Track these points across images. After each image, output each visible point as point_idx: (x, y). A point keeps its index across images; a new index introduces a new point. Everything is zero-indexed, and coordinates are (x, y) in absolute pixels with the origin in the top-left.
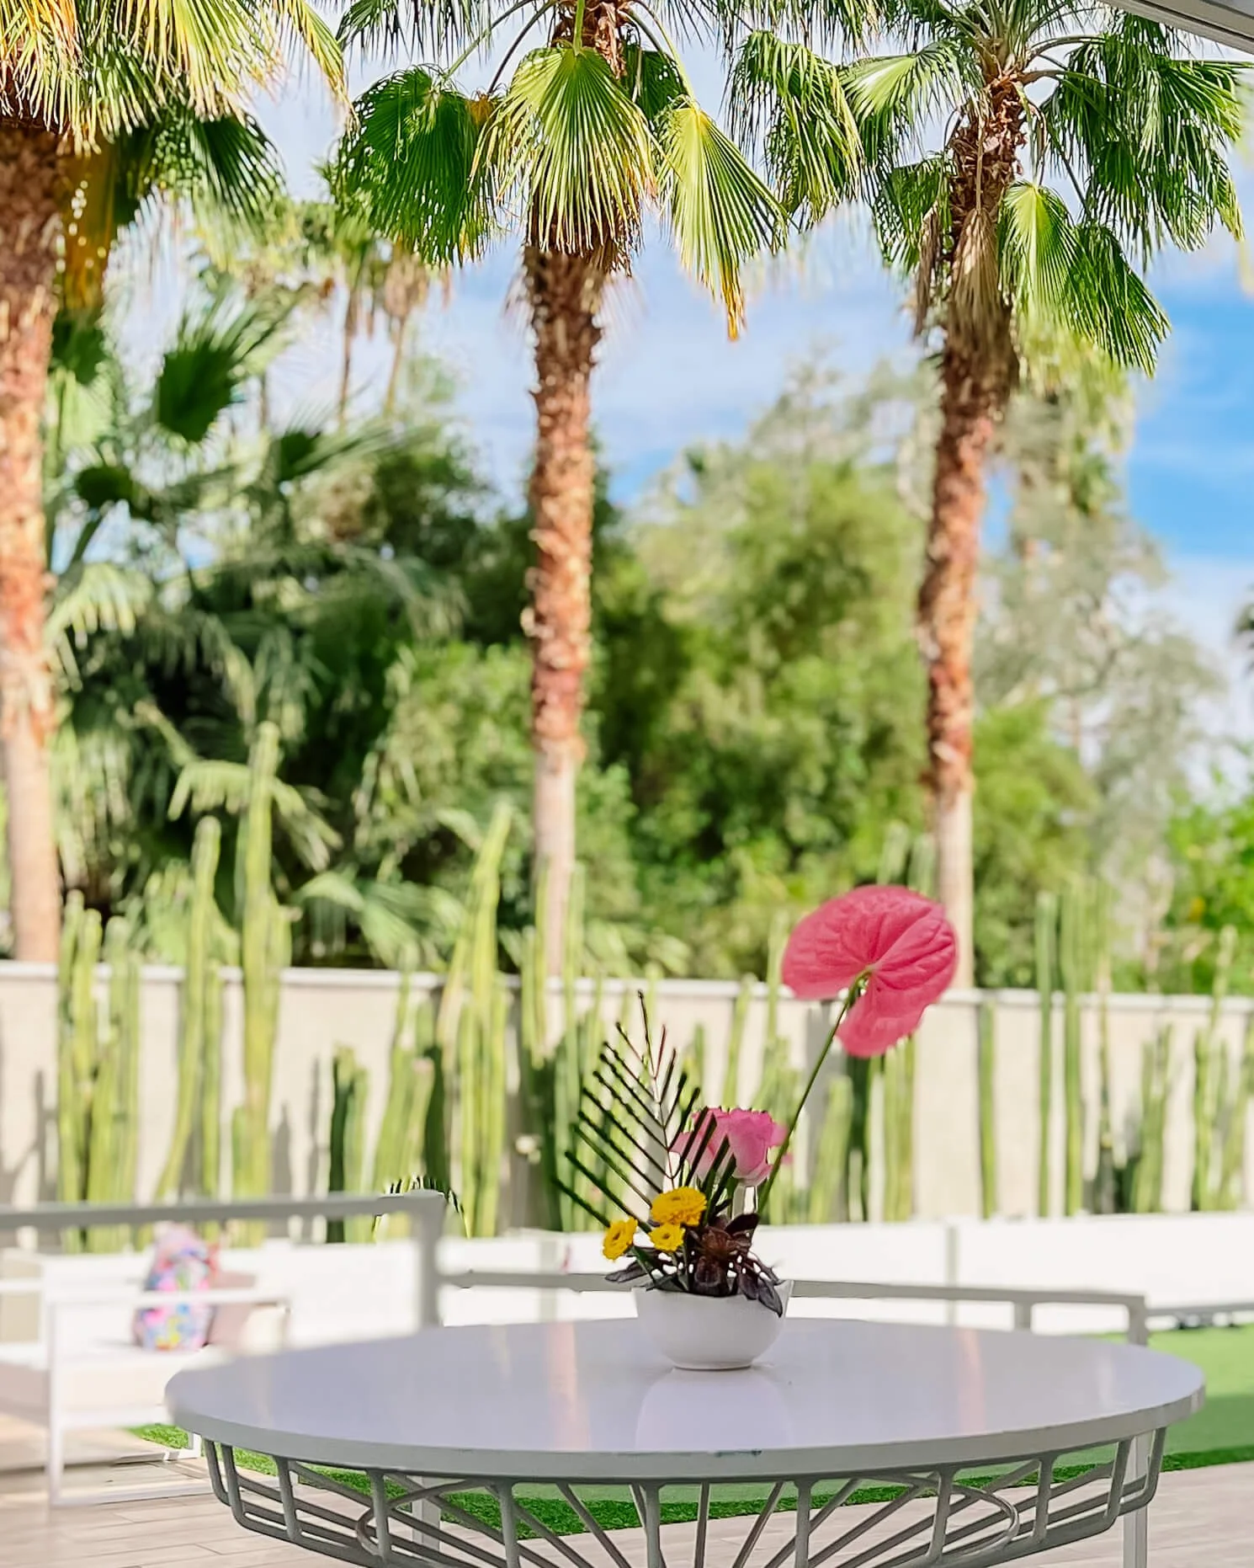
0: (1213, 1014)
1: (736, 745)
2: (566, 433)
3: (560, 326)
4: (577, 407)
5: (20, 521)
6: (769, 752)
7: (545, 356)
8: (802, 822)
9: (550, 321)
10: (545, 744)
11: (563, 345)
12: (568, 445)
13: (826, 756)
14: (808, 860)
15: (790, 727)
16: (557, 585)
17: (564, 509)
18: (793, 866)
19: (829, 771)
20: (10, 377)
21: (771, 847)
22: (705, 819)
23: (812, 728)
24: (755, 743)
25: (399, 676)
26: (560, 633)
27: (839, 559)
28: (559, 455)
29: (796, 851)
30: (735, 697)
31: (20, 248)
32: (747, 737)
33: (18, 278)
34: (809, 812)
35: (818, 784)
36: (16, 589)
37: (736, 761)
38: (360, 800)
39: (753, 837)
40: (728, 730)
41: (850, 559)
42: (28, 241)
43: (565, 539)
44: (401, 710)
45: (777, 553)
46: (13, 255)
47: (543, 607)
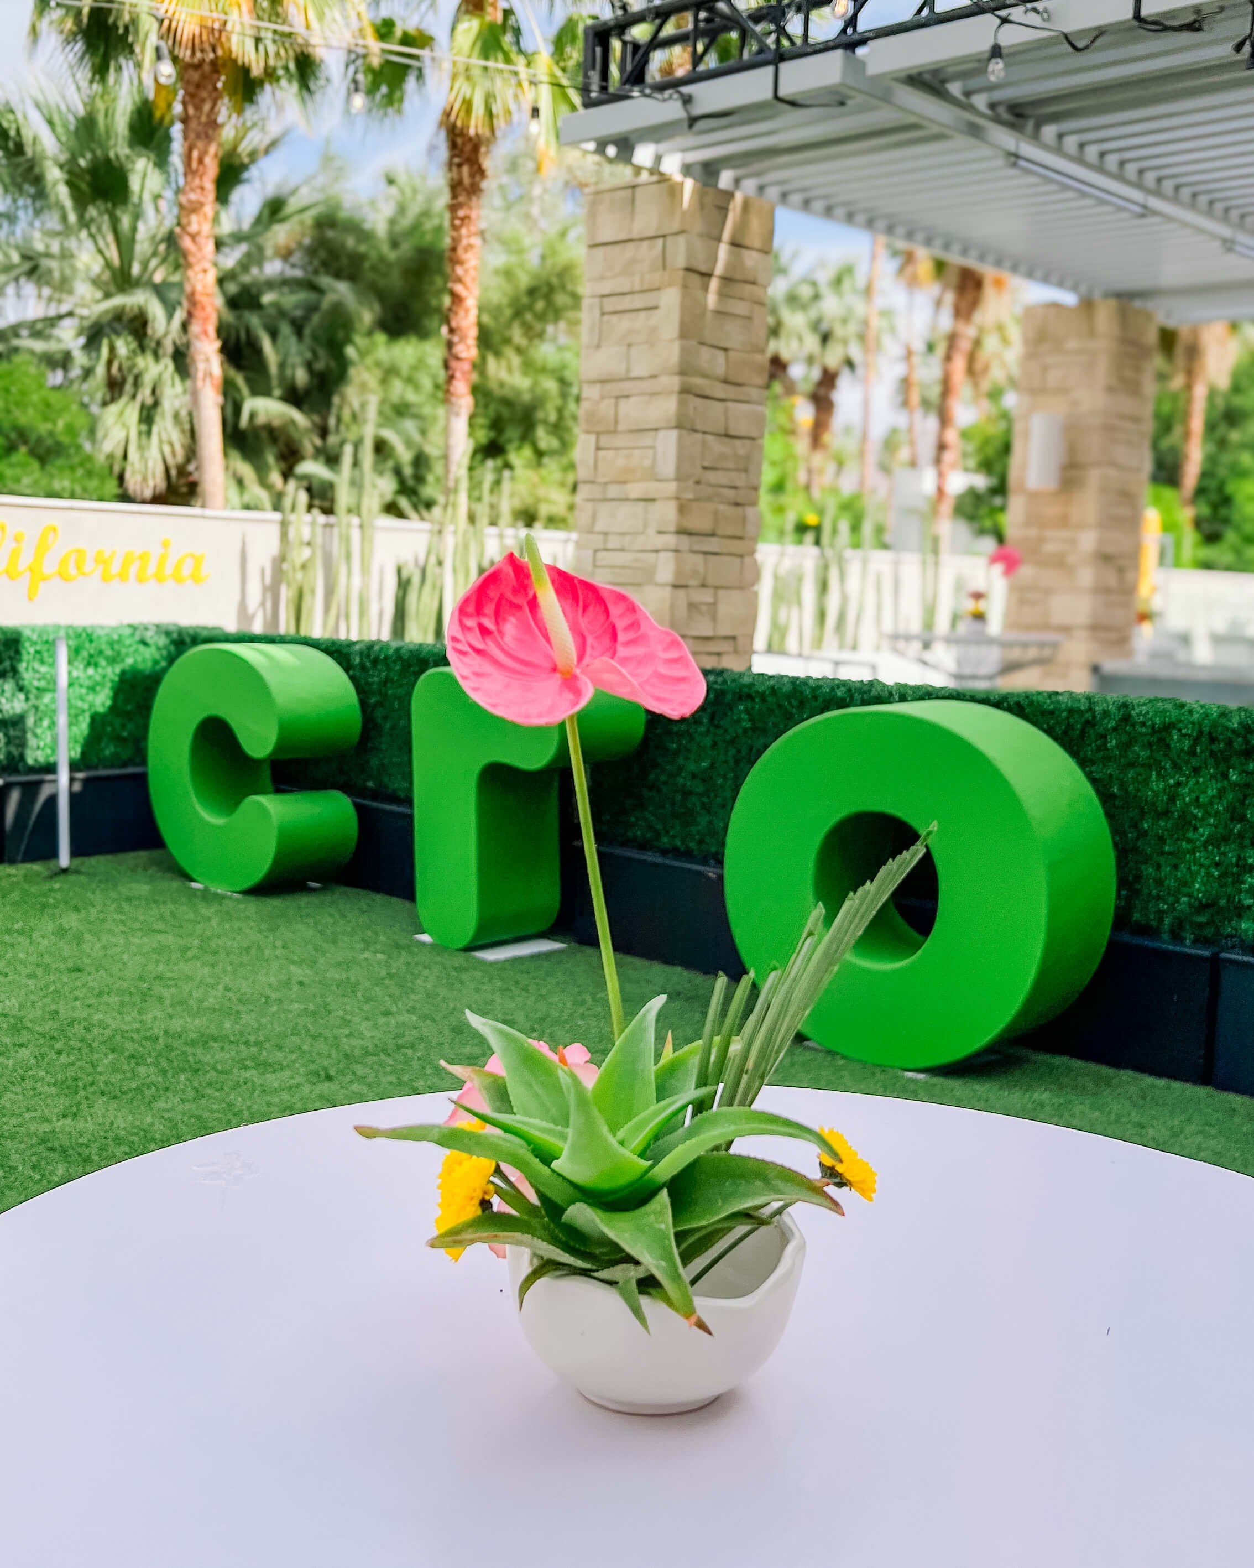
0: (782, 555)
1: (506, 392)
2: (468, 230)
3: (465, 170)
4: (474, 214)
5: (205, 271)
6: (526, 397)
7: (455, 187)
8: (544, 439)
9: (460, 166)
10: (454, 399)
11: (467, 181)
12: (469, 236)
13: (558, 402)
14: (546, 460)
15: (535, 383)
16: (461, 313)
17: (466, 271)
18: (539, 465)
19: (560, 411)
20: (199, 191)
21: (527, 452)
22: (492, 434)
23: (550, 385)
24: (519, 393)
25: (350, 351)
26: (463, 339)
27: (563, 287)
28: (464, 242)
29: (539, 454)
30: (504, 363)
31: (204, 119)
32: (513, 388)
33: (203, 136)
34: (548, 433)
35: (553, 417)
36: (203, 308)
37: (508, 402)
38: (332, 421)
39: (519, 448)
40: (502, 384)
41: (570, 287)
42: (208, 116)
43: (466, 288)
44: (352, 372)
45: (524, 281)
46: (200, 123)
47: (454, 324)
